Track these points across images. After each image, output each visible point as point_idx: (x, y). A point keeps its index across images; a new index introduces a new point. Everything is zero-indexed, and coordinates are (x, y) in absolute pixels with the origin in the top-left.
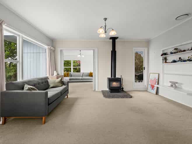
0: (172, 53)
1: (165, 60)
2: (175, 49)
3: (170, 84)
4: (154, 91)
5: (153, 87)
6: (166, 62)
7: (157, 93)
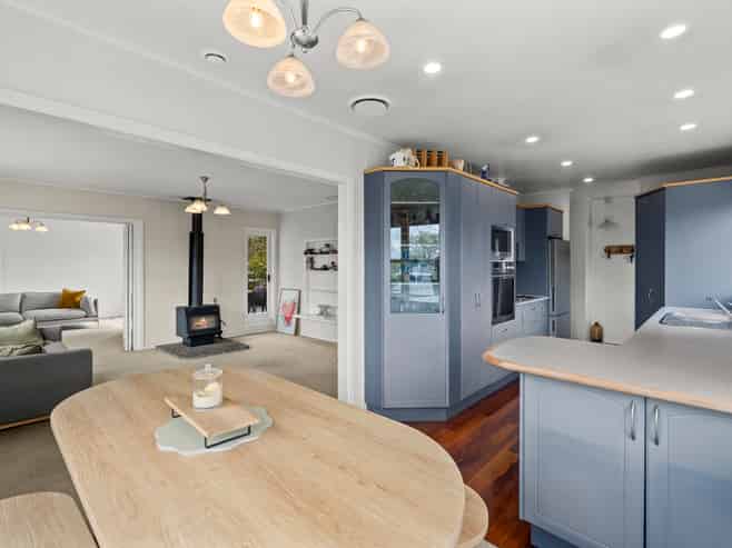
0: (322, 253)
1: (311, 261)
2: (328, 245)
3: (318, 311)
4: (292, 329)
5: (288, 320)
6: (312, 268)
7: (297, 332)
